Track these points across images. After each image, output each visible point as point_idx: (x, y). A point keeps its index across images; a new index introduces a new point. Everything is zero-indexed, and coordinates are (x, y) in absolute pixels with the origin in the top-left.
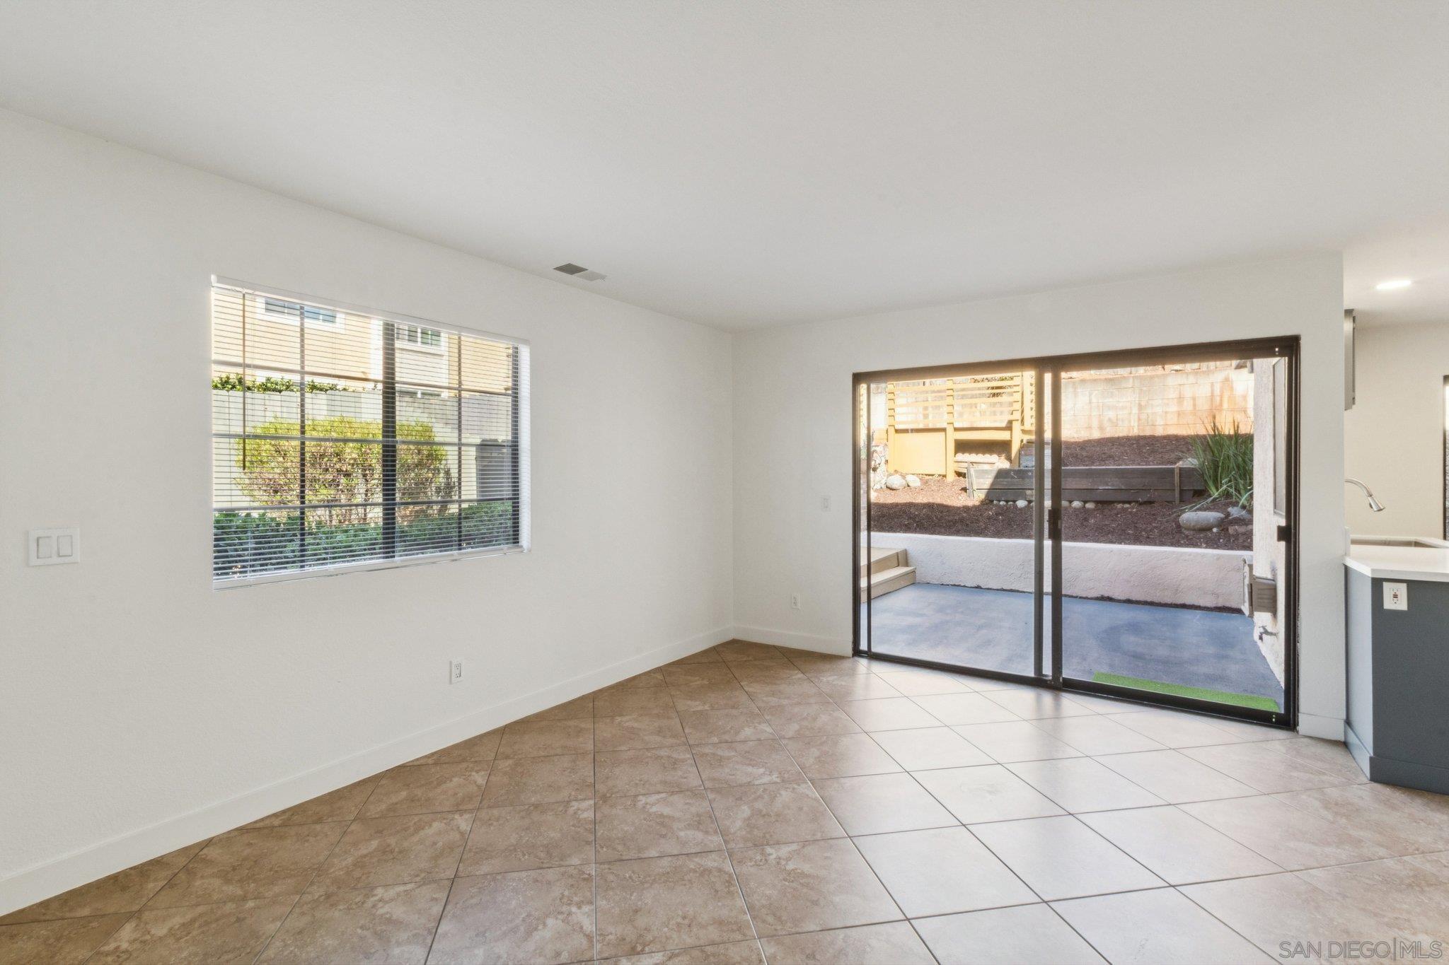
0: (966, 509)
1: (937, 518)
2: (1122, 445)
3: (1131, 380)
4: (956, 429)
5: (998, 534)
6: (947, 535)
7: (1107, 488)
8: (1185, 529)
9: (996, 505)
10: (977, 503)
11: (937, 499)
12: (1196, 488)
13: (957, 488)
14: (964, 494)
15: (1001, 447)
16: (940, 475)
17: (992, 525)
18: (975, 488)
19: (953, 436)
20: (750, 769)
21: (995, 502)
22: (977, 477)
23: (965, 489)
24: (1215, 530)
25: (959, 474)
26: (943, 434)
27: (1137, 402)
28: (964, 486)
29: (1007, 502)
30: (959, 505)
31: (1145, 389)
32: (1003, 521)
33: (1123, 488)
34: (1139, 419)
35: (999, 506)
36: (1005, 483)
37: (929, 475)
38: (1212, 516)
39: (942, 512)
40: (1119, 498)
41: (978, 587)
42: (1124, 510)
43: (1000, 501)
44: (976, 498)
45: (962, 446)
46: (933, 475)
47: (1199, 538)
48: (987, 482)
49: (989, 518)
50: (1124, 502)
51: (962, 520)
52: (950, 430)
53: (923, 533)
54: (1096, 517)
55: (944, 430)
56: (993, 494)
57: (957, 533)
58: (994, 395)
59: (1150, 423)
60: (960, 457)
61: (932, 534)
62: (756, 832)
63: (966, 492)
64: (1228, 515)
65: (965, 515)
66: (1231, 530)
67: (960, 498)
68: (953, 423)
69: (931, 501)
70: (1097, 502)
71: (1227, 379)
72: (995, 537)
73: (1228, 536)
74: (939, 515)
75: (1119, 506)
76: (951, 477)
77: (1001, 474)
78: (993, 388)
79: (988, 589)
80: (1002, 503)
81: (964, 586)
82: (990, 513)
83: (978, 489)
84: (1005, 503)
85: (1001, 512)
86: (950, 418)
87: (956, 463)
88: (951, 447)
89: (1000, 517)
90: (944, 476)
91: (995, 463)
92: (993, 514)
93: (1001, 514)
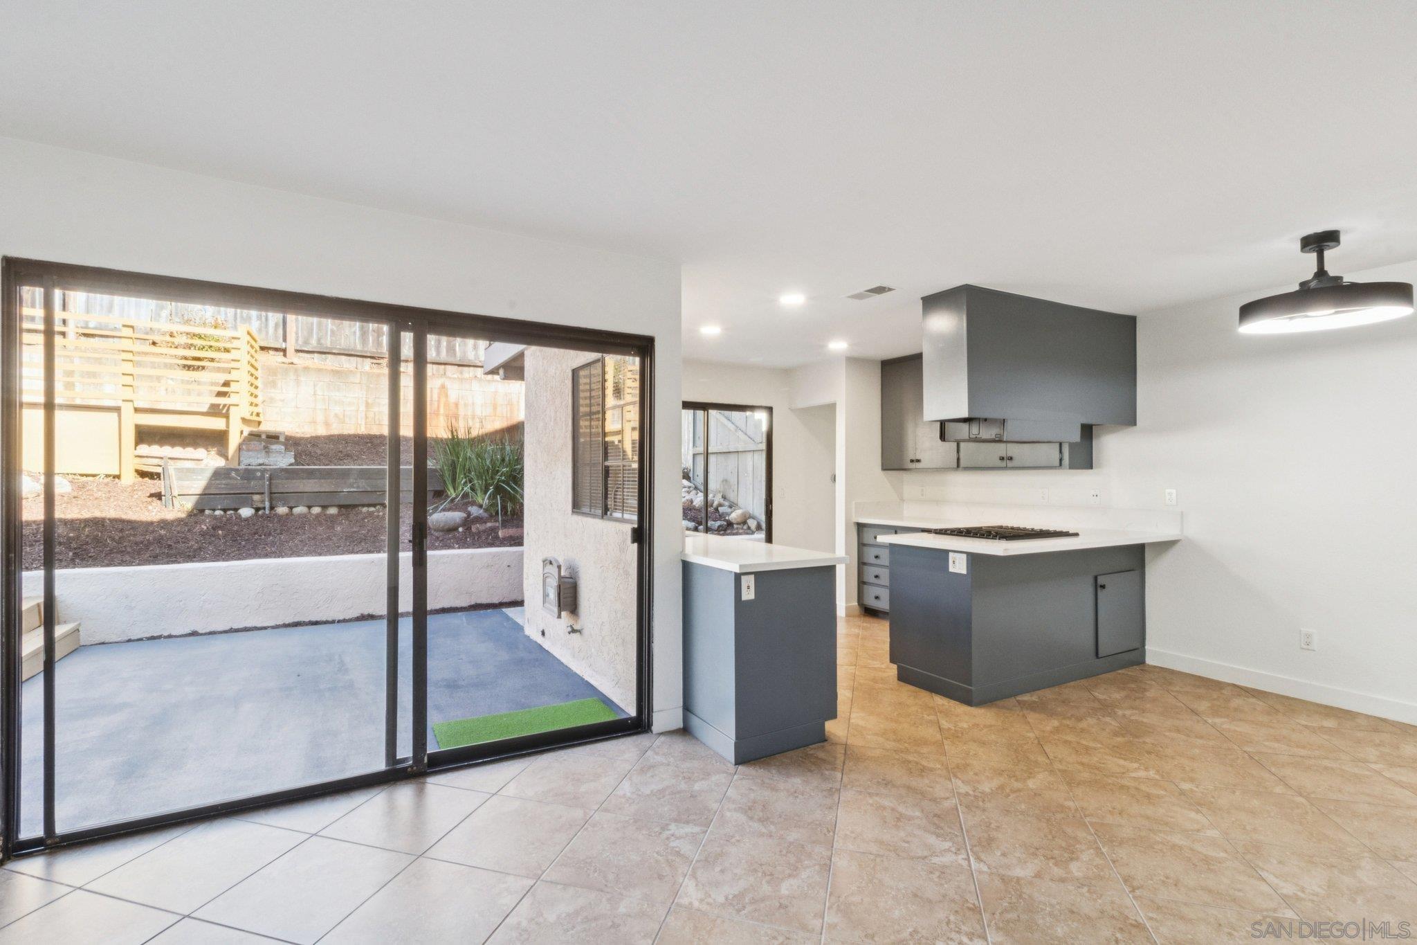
0: (164, 524)
1: (113, 539)
2: (357, 443)
3: (358, 375)
4: (137, 410)
5: (219, 555)
6: (139, 565)
7: (352, 490)
8: (435, 530)
9: (209, 516)
10: (183, 515)
11: (110, 511)
12: (436, 489)
13: (143, 495)
14: (156, 502)
15: (216, 439)
16: (107, 476)
17: (210, 543)
18: (176, 493)
19: (131, 420)
21: (207, 512)
22: (179, 479)
23: (158, 496)
24: (461, 529)
25: (142, 474)
26: (115, 415)
27: (364, 399)
28: (153, 491)
29: (225, 510)
30: (149, 519)
31: (371, 386)
32: (224, 537)
33: (369, 489)
34: (366, 418)
35: (215, 518)
36: (223, 486)
37: (87, 475)
38: (457, 516)
39: (122, 530)
40: (366, 501)
41: (194, 634)
42: (371, 514)
43: (214, 510)
44: (178, 509)
45: (145, 435)
46: (94, 476)
47: (450, 539)
48: (198, 485)
49: (203, 534)
50: (369, 505)
51: (159, 541)
52: (127, 410)
53: (87, 566)
54: (342, 524)
55: (117, 410)
56: (206, 500)
57: (154, 559)
58: (189, 367)
59: (377, 422)
60: (144, 449)
61: (108, 565)
63: (160, 499)
64: (469, 514)
65: (163, 532)
66: (474, 529)
67: (150, 507)
68: (131, 401)
69: (98, 514)
70: (340, 507)
71: (443, 387)
72: (218, 560)
73: (472, 535)
74: (117, 536)
75: (365, 510)
76: (129, 478)
77: (218, 474)
78: (186, 358)
79: (211, 633)
80: (218, 513)
81: (170, 636)
82: (203, 526)
83: (179, 495)
84: (222, 513)
85: (219, 524)
86: (128, 393)
87: (138, 459)
88: (129, 436)
89: (220, 532)
90: (118, 477)
91: (202, 460)
92: (207, 528)
93: (219, 528)
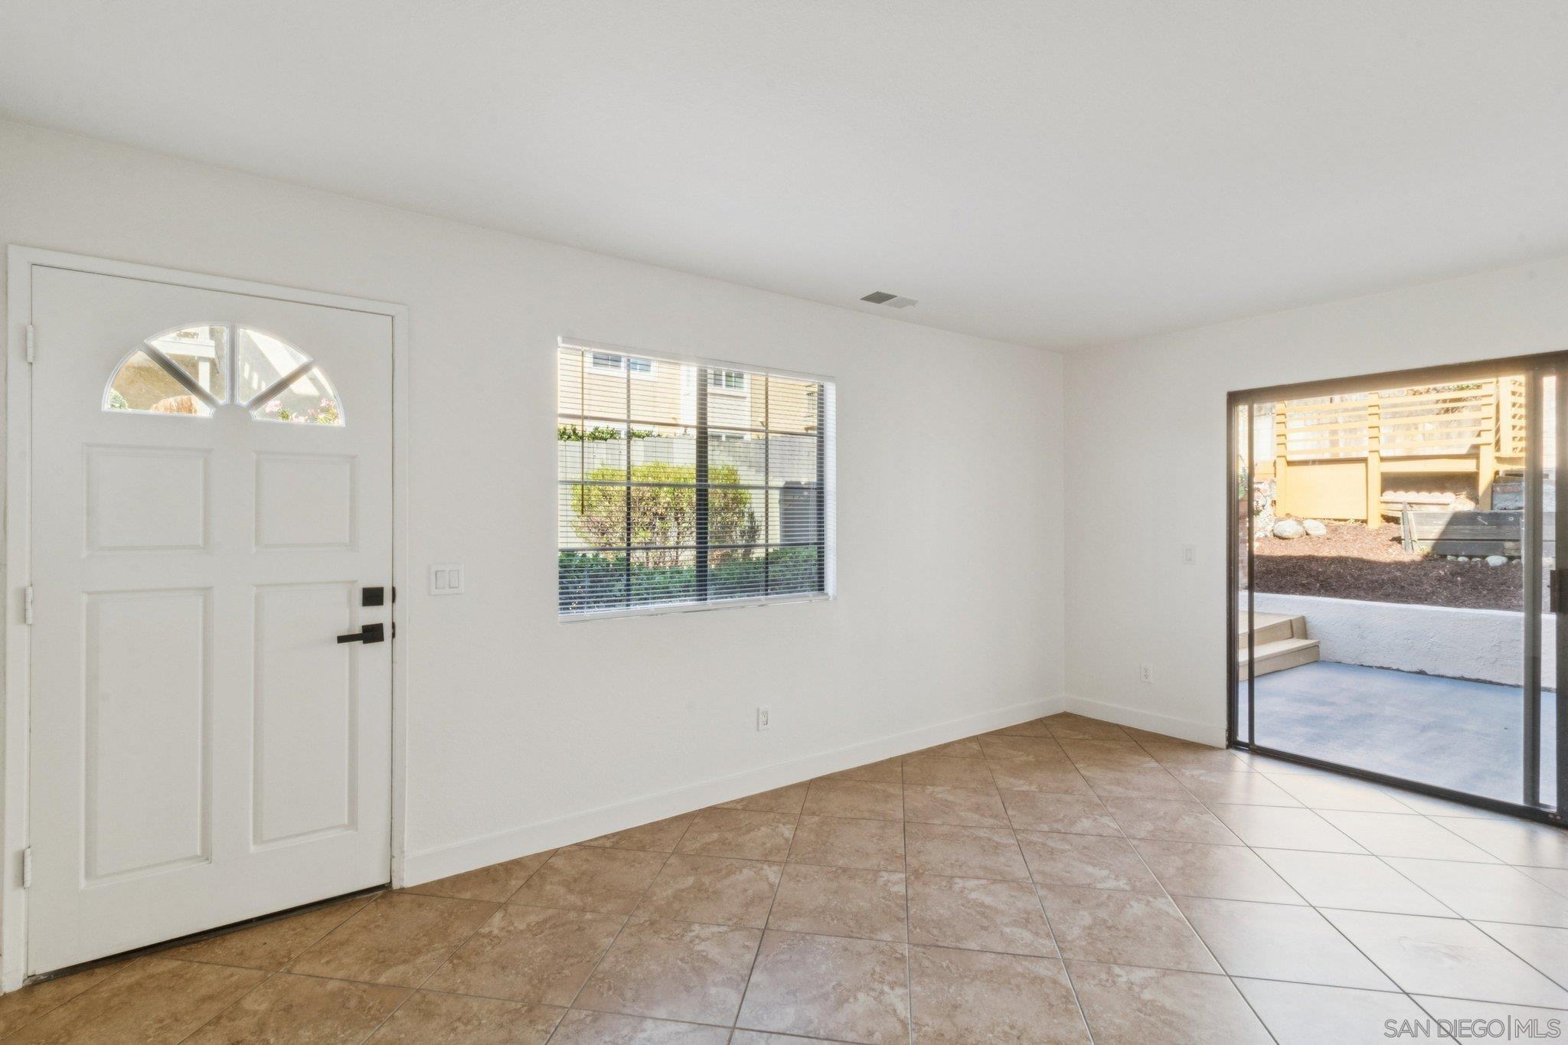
0: (1401, 566)
1: (1352, 576)
4: (1383, 459)
5: (1453, 601)
6: (1371, 600)
9: (1451, 562)
10: (1418, 558)
11: (1353, 552)
13: (1385, 538)
14: (1396, 545)
15: (1466, 482)
16: (1356, 521)
17: (1445, 589)
18: (1415, 537)
19: (1377, 469)
20: (1090, 869)
21: (1449, 558)
22: (1419, 523)
23: (1398, 540)
25: (1388, 519)
26: (1362, 466)
28: (1396, 535)
29: (1470, 557)
30: (1388, 560)
32: (1463, 584)
35: (1458, 564)
36: (1467, 531)
37: (1340, 520)
39: (1361, 569)
41: (1422, 673)
43: (1457, 556)
44: (1416, 551)
45: (1392, 482)
46: (1345, 520)
48: (1435, 530)
49: (1440, 579)
51: (1394, 581)
52: (1373, 460)
53: (1329, 596)
55: (1364, 460)
56: (1445, 545)
57: (1386, 597)
58: (1447, 411)
60: (1390, 495)
61: (1345, 597)
62: (1099, 945)
63: (1400, 543)
65: (1398, 574)
67: (1390, 550)
68: (1378, 451)
69: (1343, 554)
72: (1450, 606)
74: (1356, 573)
76: (1375, 523)
77: (1457, 519)
78: (1445, 401)
79: (1438, 676)
80: (1461, 559)
81: (1398, 670)
82: (1441, 572)
83: (1419, 540)
84: (1466, 559)
85: (1459, 571)
86: (1374, 445)
87: (1384, 505)
88: (1376, 483)
89: (1459, 579)
90: (1365, 521)
91: (1448, 504)
92: (1445, 574)
93: (1461, 575)
